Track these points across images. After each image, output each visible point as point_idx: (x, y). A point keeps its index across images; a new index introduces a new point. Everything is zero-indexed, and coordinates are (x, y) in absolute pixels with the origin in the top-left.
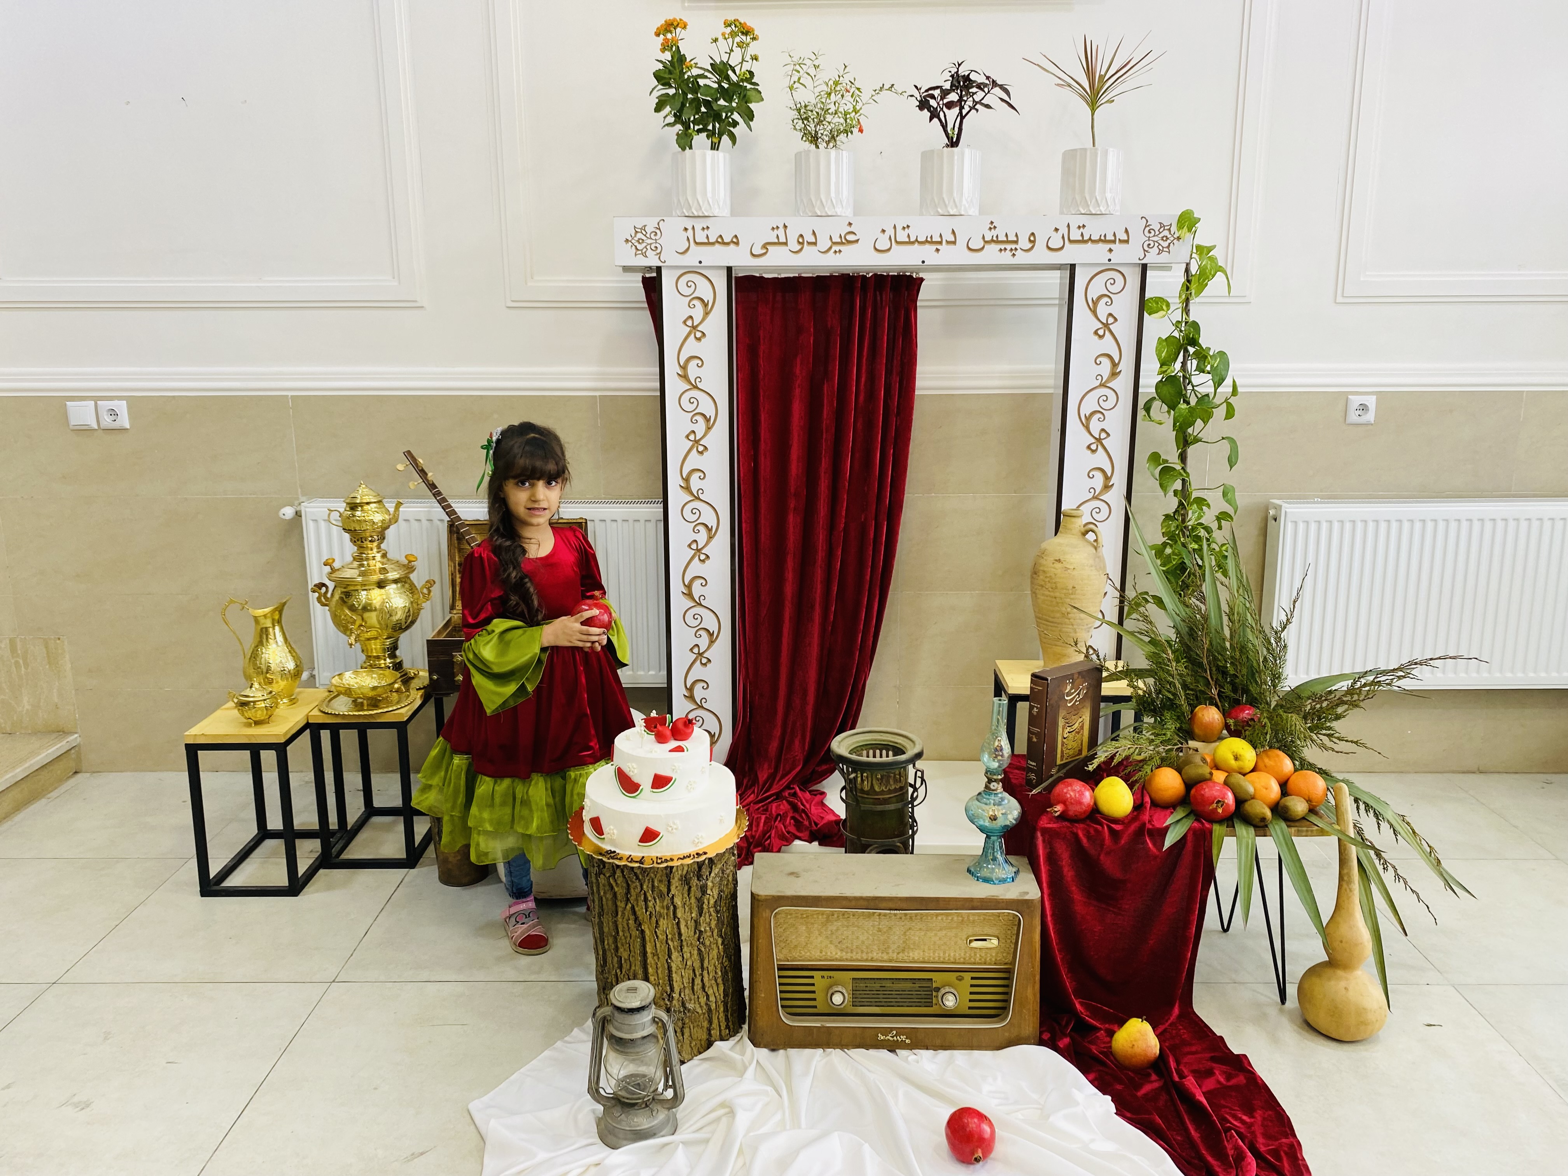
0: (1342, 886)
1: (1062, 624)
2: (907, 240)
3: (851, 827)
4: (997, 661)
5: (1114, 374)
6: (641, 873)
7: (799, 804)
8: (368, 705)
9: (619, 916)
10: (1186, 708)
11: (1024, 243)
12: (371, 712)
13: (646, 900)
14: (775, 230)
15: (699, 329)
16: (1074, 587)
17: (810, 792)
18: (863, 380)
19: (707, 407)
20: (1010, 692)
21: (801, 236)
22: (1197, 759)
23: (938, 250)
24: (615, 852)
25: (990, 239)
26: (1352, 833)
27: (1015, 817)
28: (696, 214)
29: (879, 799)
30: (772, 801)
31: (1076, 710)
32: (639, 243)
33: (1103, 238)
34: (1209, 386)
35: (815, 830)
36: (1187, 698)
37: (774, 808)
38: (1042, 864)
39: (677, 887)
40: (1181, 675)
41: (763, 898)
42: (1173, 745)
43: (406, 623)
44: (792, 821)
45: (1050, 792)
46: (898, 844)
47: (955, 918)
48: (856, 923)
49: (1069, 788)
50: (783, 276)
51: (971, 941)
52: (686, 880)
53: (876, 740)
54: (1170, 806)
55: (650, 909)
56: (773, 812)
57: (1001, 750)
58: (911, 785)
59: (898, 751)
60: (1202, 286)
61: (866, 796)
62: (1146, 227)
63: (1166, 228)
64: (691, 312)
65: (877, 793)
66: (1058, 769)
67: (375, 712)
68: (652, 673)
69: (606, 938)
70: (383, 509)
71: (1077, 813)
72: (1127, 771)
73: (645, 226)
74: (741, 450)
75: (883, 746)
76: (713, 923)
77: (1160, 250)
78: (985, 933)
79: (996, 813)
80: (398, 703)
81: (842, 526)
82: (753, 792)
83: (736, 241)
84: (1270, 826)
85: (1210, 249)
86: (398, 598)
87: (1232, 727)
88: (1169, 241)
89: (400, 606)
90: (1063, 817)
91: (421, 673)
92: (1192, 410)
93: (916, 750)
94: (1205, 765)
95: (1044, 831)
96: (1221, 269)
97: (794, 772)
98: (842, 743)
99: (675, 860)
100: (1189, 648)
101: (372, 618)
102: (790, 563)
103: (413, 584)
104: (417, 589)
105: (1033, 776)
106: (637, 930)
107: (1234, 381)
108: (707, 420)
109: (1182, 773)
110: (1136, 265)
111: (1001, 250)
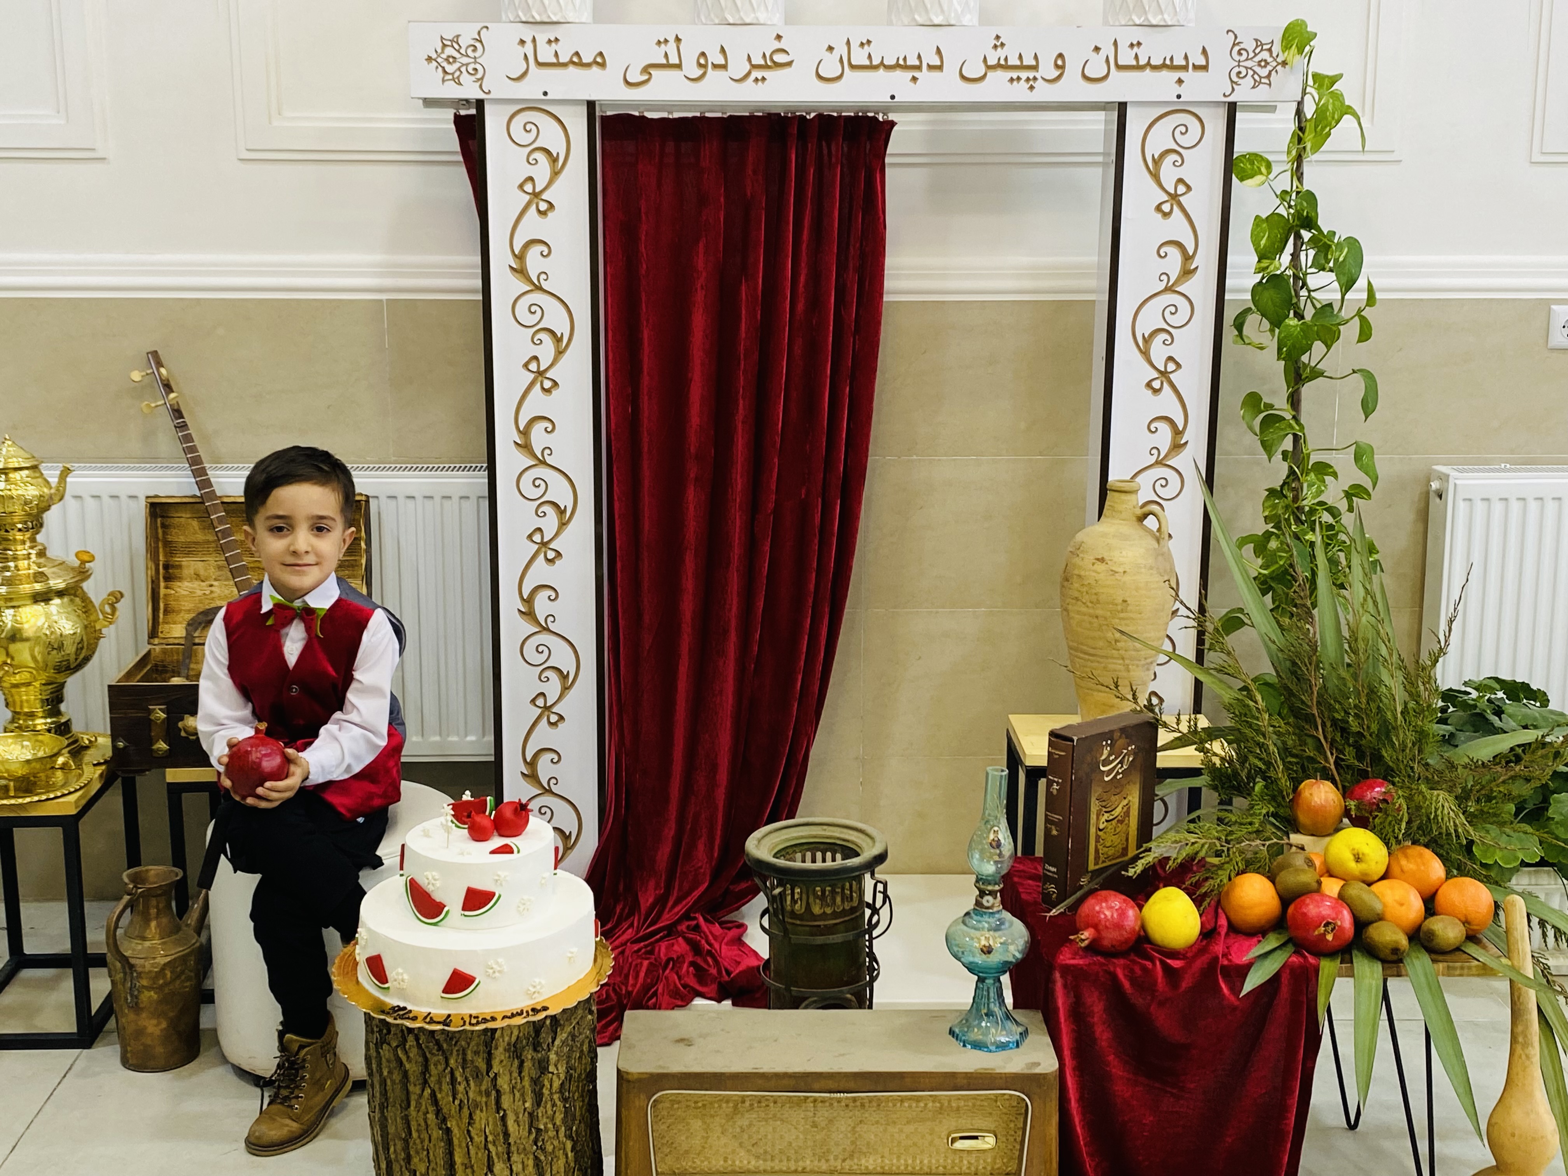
0: (1515, 1050)
1: (1107, 657)
2: (867, 63)
3: (775, 972)
4: (1010, 716)
5: (1187, 272)
6: (446, 1040)
7: (703, 942)
8: (15, 790)
9: (412, 1108)
10: (1285, 782)
11: (1047, 70)
12: (20, 801)
13: (453, 1081)
14: (663, 45)
15: (544, 197)
16: (1125, 601)
17: (721, 924)
18: (802, 279)
19: (557, 321)
20: (1029, 762)
21: (703, 54)
22: (1299, 861)
23: (914, 79)
24: (405, 1008)
25: (995, 62)
26: (1529, 970)
27: (1020, 948)
28: (538, 19)
29: (819, 926)
30: (661, 939)
31: (1117, 787)
32: (449, 63)
33: (1168, 62)
34: (1334, 291)
35: (727, 982)
36: (1288, 769)
37: (663, 950)
38: (1062, 1020)
39: (502, 1061)
40: (1279, 734)
41: (636, 1077)
42: (1264, 840)
43: (76, 659)
44: (692, 968)
45: (1075, 914)
46: (849, 996)
47: (930, 1104)
48: (778, 1115)
49: (1104, 905)
50: (676, 115)
51: (954, 1140)
52: (515, 1051)
53: (815, 837)
54: (1259, 932)
55: (460, 1096)
56: (662, 955)
57: (999, 845)
58: (868, 906)
59: (850, 852)
60: (1322, 137)
61: (798, 922)
62: (1234, 45)
63: (1265, 47)
64: (530, 171)
65: (815, 917)
66: (1091, 878)
67: (28, 800)
68: (471, 738)
69: (391, 1143)
70: (40, 480)
71: (1114, 943)
72: (1194, 880)
73: (458, 36)
74: (611, 386)
75: (826, 846)
76: (559, 1117)
77: (1255, 81)
78: (976, 1127)
79: (991, 943)
80: (63, 786)
81: (771, 506)
82: (632, 925)
83: (600, 62)
84: (1407, 961)
85: (1334, 80)
86: (65, 621)
87: (1353, 813)
88: (1269, 68)
89: (67, 632)
90: (1094, 948)
91: (100, 740)
92: (1306, 328)
93: (876, 851)
94: (1312, 870)
95: (1066, 970)
96: (1349, 111)
97: (696, 894)
98: (764, 842)
99: (499, 1018)
100: (1291, 693)
101: (23, 653)
102: (690, 564)
103: (88, 598)
104: (94, 606)
105: (1052, 888)
106: (440, 1129)
107: (1369, 283)
108: (558, 340)
109: (1278, 880)
110: (1219, 104)
111: (1012, 80)
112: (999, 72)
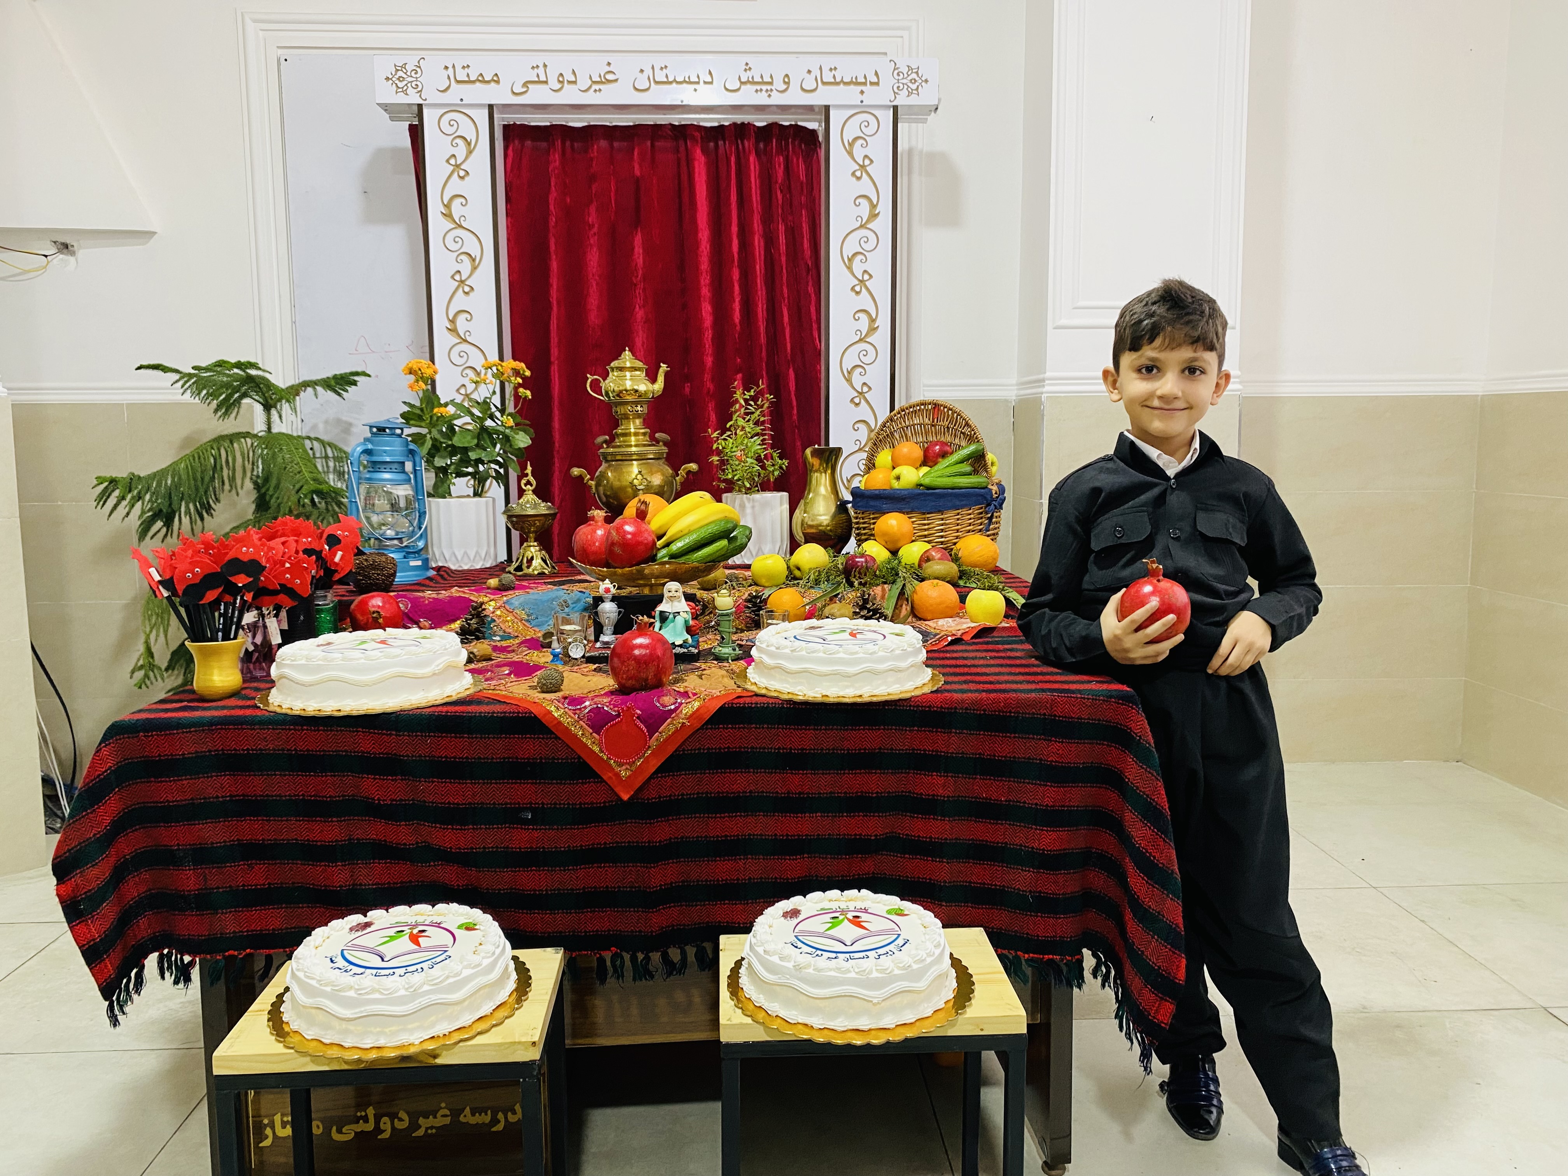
2: (665, 80)
11: (779, 84)
14: (536, 70)
15: (462, 167)
19: (472, 247)
21: (561, 75)
23: (695, 90)
25: (745, 79)
32: (400, 81)
33: (854, 80)
62: (895, 69)
63: (914, 71)
64: (453, 151)
73: (405, 64)
77: (909, 92)
83: (496, 80)
88: (917, 84)
108: (474, 260)
110: (887, 107)
111: (757, 91)
112: (749, 86)
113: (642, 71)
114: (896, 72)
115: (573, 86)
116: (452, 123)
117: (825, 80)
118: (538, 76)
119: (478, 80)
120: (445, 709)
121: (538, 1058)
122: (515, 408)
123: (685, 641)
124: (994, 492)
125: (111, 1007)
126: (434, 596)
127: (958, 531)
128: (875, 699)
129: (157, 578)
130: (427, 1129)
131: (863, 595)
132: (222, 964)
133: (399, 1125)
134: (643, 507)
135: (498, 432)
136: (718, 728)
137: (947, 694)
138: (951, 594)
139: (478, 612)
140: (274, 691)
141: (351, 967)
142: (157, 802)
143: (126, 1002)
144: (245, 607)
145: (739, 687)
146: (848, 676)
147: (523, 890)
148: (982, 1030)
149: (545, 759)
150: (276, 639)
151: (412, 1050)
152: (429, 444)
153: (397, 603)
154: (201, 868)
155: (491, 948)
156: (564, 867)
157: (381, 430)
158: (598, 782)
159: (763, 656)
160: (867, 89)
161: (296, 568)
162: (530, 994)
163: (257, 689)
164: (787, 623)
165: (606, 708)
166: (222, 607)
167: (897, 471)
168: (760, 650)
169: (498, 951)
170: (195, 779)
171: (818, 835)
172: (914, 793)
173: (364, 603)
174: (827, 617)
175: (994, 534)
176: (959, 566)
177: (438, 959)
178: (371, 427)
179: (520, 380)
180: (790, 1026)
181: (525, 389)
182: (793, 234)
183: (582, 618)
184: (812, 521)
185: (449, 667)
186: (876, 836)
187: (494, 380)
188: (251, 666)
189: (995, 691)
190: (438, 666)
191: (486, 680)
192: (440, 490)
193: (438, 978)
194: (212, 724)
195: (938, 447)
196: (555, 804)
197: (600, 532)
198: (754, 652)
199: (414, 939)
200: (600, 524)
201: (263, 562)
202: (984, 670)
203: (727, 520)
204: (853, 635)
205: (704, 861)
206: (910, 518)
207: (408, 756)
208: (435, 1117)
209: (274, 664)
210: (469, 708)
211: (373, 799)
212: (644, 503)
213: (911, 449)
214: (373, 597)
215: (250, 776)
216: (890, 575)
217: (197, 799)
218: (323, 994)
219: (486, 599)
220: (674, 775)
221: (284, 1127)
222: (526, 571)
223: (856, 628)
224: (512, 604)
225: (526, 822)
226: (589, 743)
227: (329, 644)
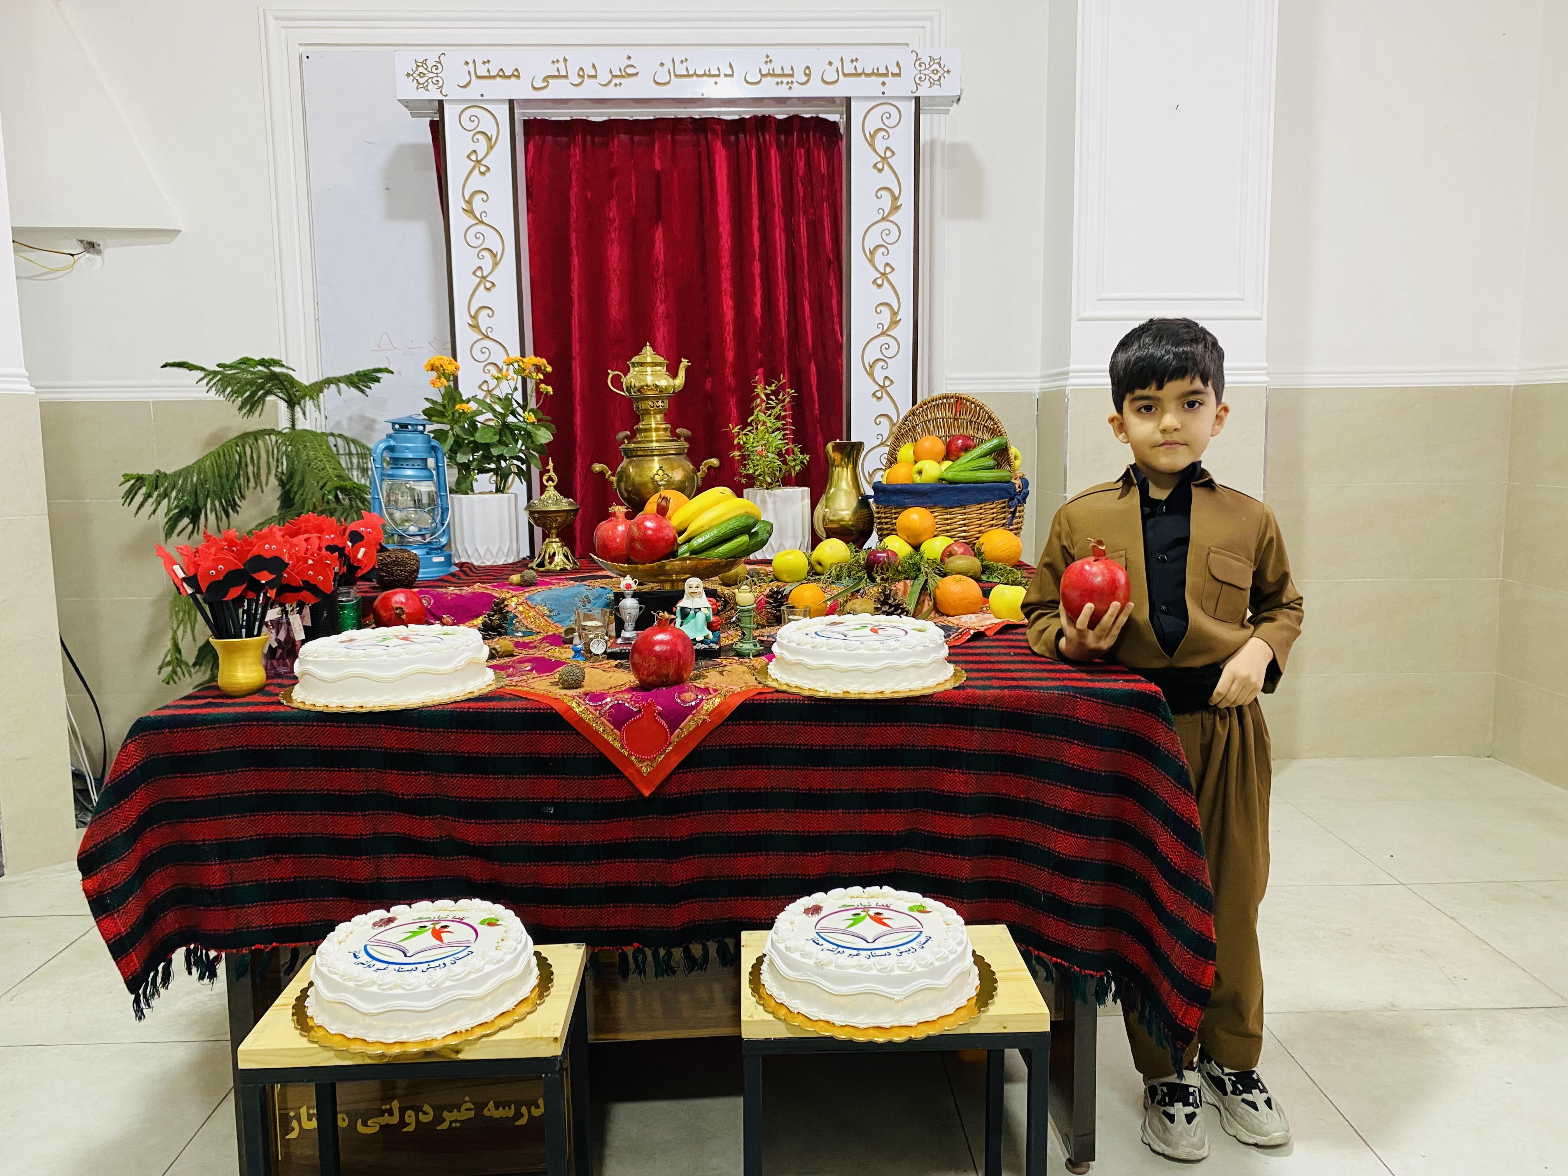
2: (686, 73)
5: (895, 208)
11: (800, 77)
14: (556, 63)
15: (483, 163)
19: (493, 243)
21: (582, 69)
23: (716, 83)
25: (766, 72)
32: (421, 77)
33: (875, 71)
62: (916, 60)
63: (936, 61)
64: (474, 147)
73: (425, 60)
77: (931, 82)
83: (516, 75)
88: (939, 74)
108: (495, 256)
110: (910, 98)
111: (777, 83)
112: (769, 78)
113: (662, 64)
114: (918, 63)
115: (593, 80)
116: (473, 118)
117: (846, 72)
118: (558, 70)
119: (498, 75)
120: (467, 705)
121: (560, 1053)
122: (537, 403)
123: (706, 638)
124: (1017, 486)
125: (137, 1001)
126: (457, 592)
127: (980, 525)
128: (896, 696)
129: (181, 575)
130: (451, 1122)
131: (884, 590)
132: (248, 958)
133: (424, 1119)
134: (664, 503)
135: (520, 429)
136: (740, 725)
137: (969, 690)
138: (974, 589)
139: (500, 608)
140: (297, 687)
141: (374, 962)
142: (183, 798)
143: (152, 995)
144: (268, 604)
145: (760, 683)
146: (869, 673)
147: (546, 884)
148: (1005, 1028)
149: (567, 754)
150: (300, 635)
151: (435, 1046)
152: (451, 440)
153: (420, 599)
154: (227, 863)
155: (514, 944)
156: (586, 861)
157: (404, 426)
158: (619, 778)
159: (784, 652)
160: (888, 80)
161: (320, 566)
162: (552, 990)
163: (281, 686)
164: (808, 619)
165: (627, 705)
166: (246, 604)
167: (919, 465)
168: (781, 646)
169: (520, 947)
170: (221, 774)
171: (840, 831)
172: (935, 790)
173: (387, 599)
174: (849, 613)
175: (1017, 529)
176: (982, 560)
177: (460, 955)
178: (394, 424)
179: (541, 377)
180: (812, 1023)
181: (547, 385)
182: (814, 227)
183: (604, 615)
184: (834, 515)
185: (471, 663)
186: (898, 832)
187: (515, 376)
188: (275, 662)
189: (1018, 687)
190: (460, 662)
191: (509, 676)
192: (463, 486)
193: (460, 974)
194: (236, 720)
195: (960, 441)
196: (578, 799)
197: (621, 528)
198: (775, 648)
199: (437, 934)
200: (621, 520)
201: (286, 558)
202: (1007, 666)
203: (748, 515)
204: (874, 630)
205: (725, 857)
206: (932, 512)
207: (430, 751)
208: (459, 1111)
209: (297, 660)
210: (491, 704)
211: (397, 794)
212: (665, 498)
213: (933, 443)
214: (396, 593)
215: (274, 771)
216: (913, 570)
217: (223, 794)
218: (347, 990)
219: (508, 595)
220: (695, 771)
221: (310, 1119)
222: (548, 567)
223: (877, 623)
224: (534, 600)
225: (549, 816)
226: (610, 739)
227: (351, 640)
